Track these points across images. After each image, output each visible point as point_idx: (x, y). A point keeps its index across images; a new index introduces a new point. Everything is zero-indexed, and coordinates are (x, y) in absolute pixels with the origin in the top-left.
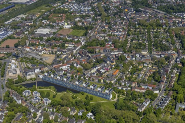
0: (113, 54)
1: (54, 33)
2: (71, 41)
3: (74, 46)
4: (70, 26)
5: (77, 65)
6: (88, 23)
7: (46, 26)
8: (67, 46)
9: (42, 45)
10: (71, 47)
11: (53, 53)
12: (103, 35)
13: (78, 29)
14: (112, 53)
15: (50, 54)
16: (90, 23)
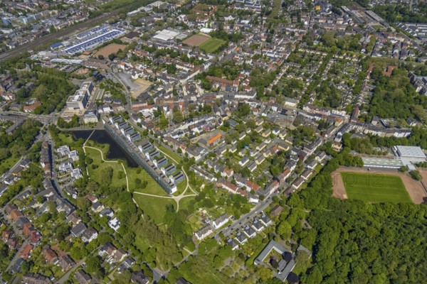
0: (237, 99)
1: (178, 41)
2: (192, 61)
3: (189, 71)
4: (209, 30)
5: (168, 110)
6: (240, 27)
7: (177, 25)
8: (180, 69)
9: (148, 60)
10: (185, 71)
11: (151, 80)
12: (248, 54)
13: (218, 38)
14: (236, 96)
15: (147, 79)
16: (243, 28)
